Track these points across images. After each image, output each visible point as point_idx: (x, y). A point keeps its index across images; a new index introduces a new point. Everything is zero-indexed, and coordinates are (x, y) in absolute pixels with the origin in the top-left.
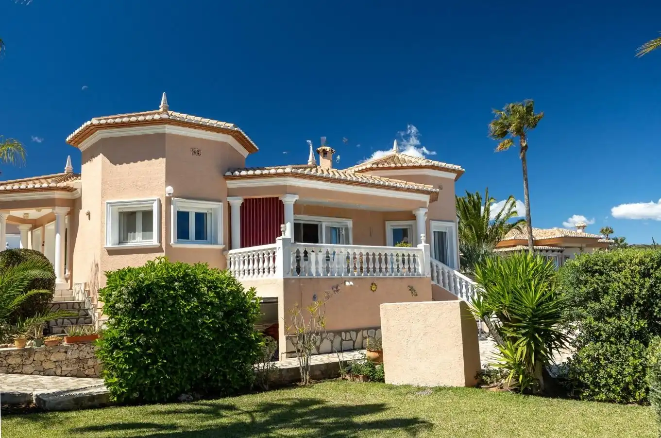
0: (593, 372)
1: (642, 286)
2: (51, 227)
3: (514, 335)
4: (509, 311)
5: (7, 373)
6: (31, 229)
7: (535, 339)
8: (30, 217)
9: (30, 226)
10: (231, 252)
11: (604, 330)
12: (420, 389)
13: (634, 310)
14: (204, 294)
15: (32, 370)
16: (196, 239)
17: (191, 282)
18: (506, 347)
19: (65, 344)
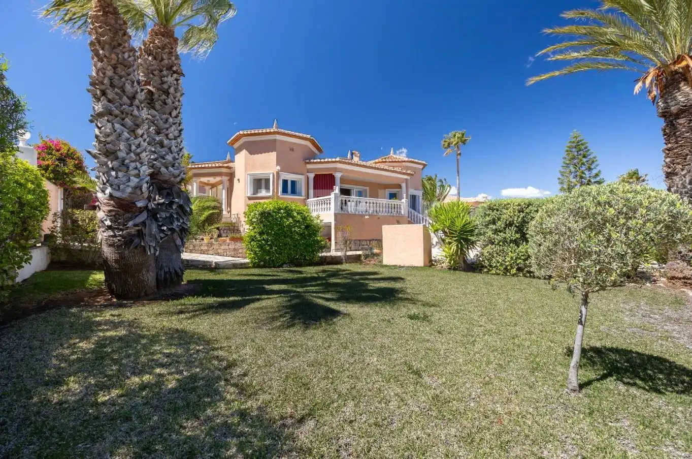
0: (489, 260)
1: (519, 217)
2: (220, 187)
3: (450, 241)
4: (448, 229)
5: (201, 253)
6: (211, 189)
7: (461, 242)
8: (211, 182)
9: (210, 187)
10: (308, 200)
11: (497, 239)
12: (400, 267)
13: (514, 229)
14: (295, 217)
15: (213, 253)
16: (292, 193)
17: (289, 210)
18: (446, 247)
19: (228, 241)
